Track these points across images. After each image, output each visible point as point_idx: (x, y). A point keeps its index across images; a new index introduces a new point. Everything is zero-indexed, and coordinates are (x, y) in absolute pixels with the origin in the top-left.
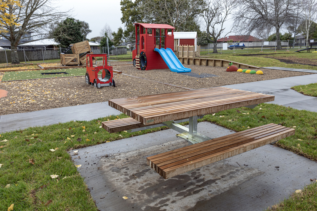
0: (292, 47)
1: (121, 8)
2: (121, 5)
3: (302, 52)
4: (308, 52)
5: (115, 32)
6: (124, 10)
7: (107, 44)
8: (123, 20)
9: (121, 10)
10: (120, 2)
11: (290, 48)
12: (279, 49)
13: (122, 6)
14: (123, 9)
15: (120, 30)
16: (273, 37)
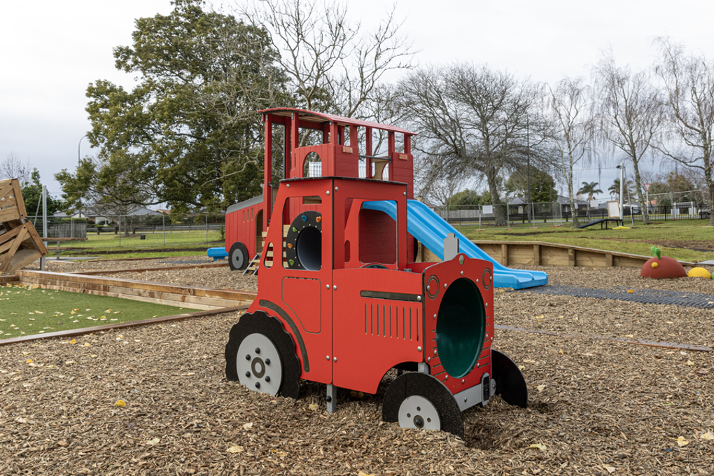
0: (526, 222)
1: (89, 104)
2: (88, 95)
3: (592, 230)
4: (602, 229)
5: (67, 172)
6: (97, 111)
7: (41, 207)
8: (93, 137)
9: (87, 110)
10: (87, 88)
11: (524, 222)
12: (501, 225)
13: (92, 99)
14: (93, 110)
15: (87, 166)
16: (460, 198)
